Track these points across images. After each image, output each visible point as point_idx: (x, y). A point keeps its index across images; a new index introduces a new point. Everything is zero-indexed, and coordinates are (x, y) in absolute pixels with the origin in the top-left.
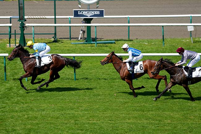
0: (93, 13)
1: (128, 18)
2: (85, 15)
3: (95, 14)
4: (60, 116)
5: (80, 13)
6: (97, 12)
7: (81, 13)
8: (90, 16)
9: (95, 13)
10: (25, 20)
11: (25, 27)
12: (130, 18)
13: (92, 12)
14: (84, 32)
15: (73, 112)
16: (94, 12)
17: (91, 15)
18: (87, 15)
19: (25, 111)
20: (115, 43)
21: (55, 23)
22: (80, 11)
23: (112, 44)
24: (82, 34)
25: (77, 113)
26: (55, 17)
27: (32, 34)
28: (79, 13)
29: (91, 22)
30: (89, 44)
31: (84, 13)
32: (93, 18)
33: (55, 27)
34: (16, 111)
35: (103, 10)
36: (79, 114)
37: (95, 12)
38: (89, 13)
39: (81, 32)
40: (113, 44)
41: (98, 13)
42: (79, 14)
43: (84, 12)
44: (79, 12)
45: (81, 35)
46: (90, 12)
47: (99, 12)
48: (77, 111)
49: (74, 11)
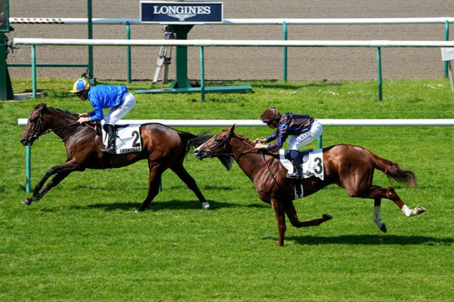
0: (194, 12)
1: (284, 26)
2: (173, 16)
3: (199, 13)
4: (132, 285)
5: (158, 10)
6: (205, 8)
7: (161, 11)
8: (186, 20)
9: (199, 10)
10: (12, 29)
11: (9, 48)
12: (288, 24)
13: (190, 7)
14: (167, 61)
15: (166, 274)
16: (195, 7)
17: (186, 16)
18: (177, 16)
19: (35, 272)
20: (253, 92)
21: (90, 37)
22: (160, 5)
23: (245, 93)
24: (162, 66)
25: (176, 277)
26: (90, 20)
27: (31, 66)
28: (155, 10)
29: (189, 34)
30: (183, 93)
31: (169, 9)
32: (192, 26)
33: (91, 47)
34: (13, 273)
35: (221, 4)
36: (183, 280)
37: (199, 7)
38: (182, 11)
39: (161, 62)
40: (247, 95)
41: (207, 11)
42: (155, 12)
43: (170, 7)
44: (155, 7)
45: (158, 69)
46: (186, 7)
47: (209, 8)
48: (178, 273)
49: (143, 4)
